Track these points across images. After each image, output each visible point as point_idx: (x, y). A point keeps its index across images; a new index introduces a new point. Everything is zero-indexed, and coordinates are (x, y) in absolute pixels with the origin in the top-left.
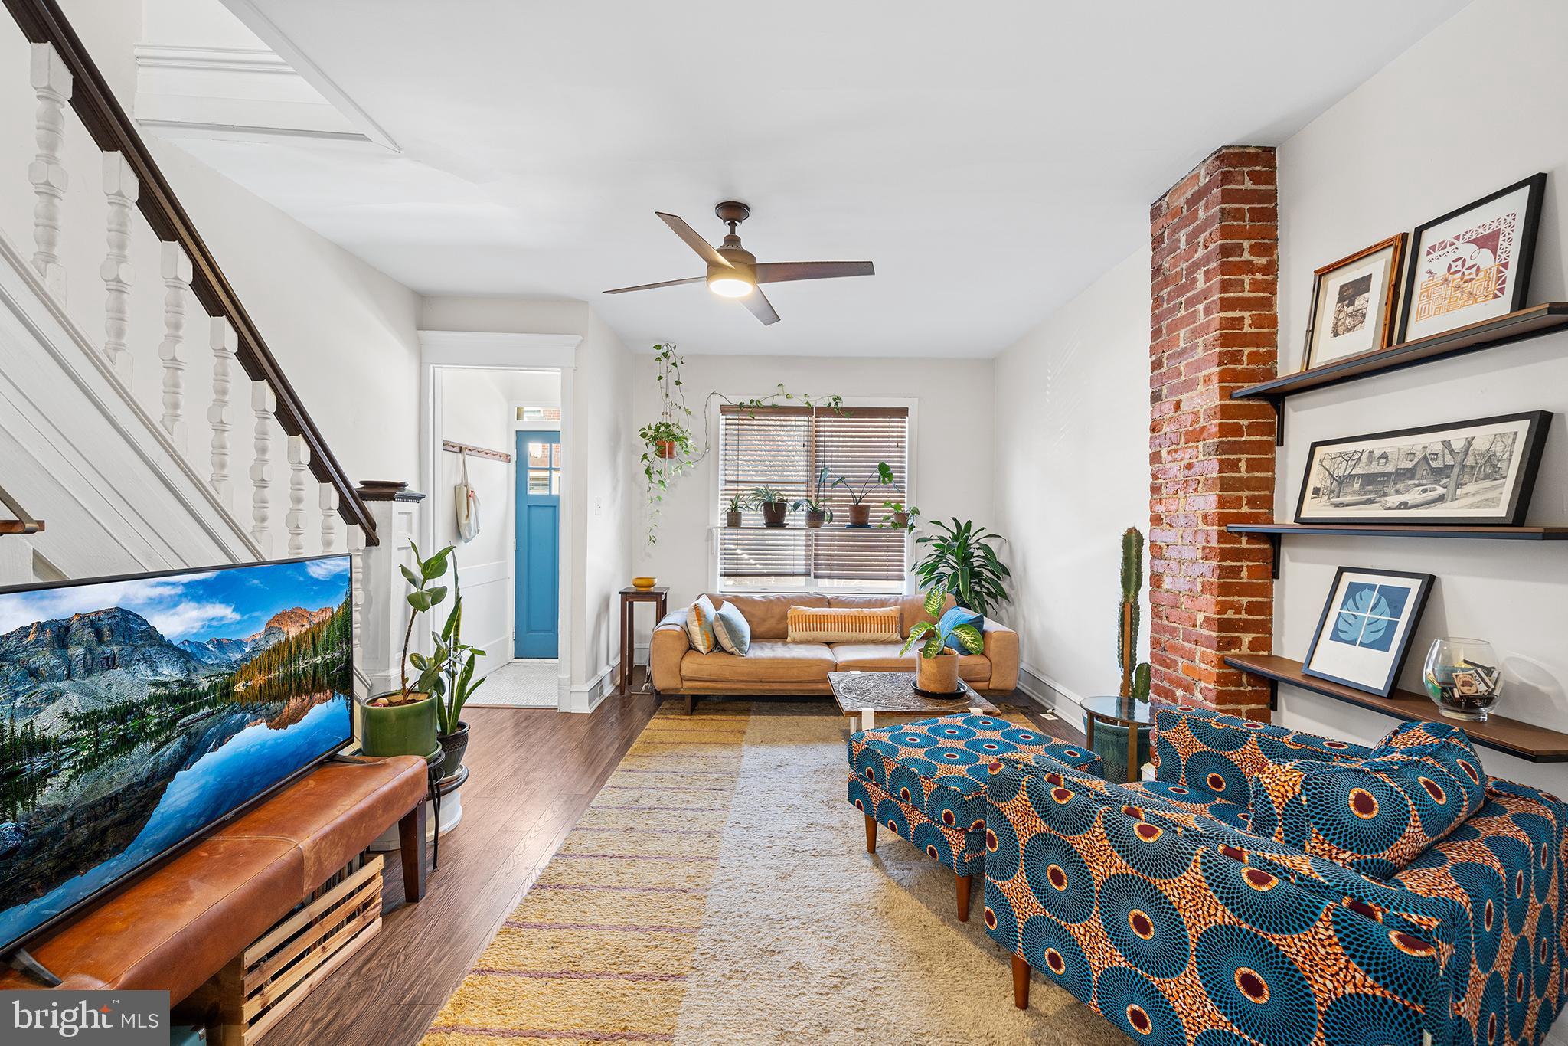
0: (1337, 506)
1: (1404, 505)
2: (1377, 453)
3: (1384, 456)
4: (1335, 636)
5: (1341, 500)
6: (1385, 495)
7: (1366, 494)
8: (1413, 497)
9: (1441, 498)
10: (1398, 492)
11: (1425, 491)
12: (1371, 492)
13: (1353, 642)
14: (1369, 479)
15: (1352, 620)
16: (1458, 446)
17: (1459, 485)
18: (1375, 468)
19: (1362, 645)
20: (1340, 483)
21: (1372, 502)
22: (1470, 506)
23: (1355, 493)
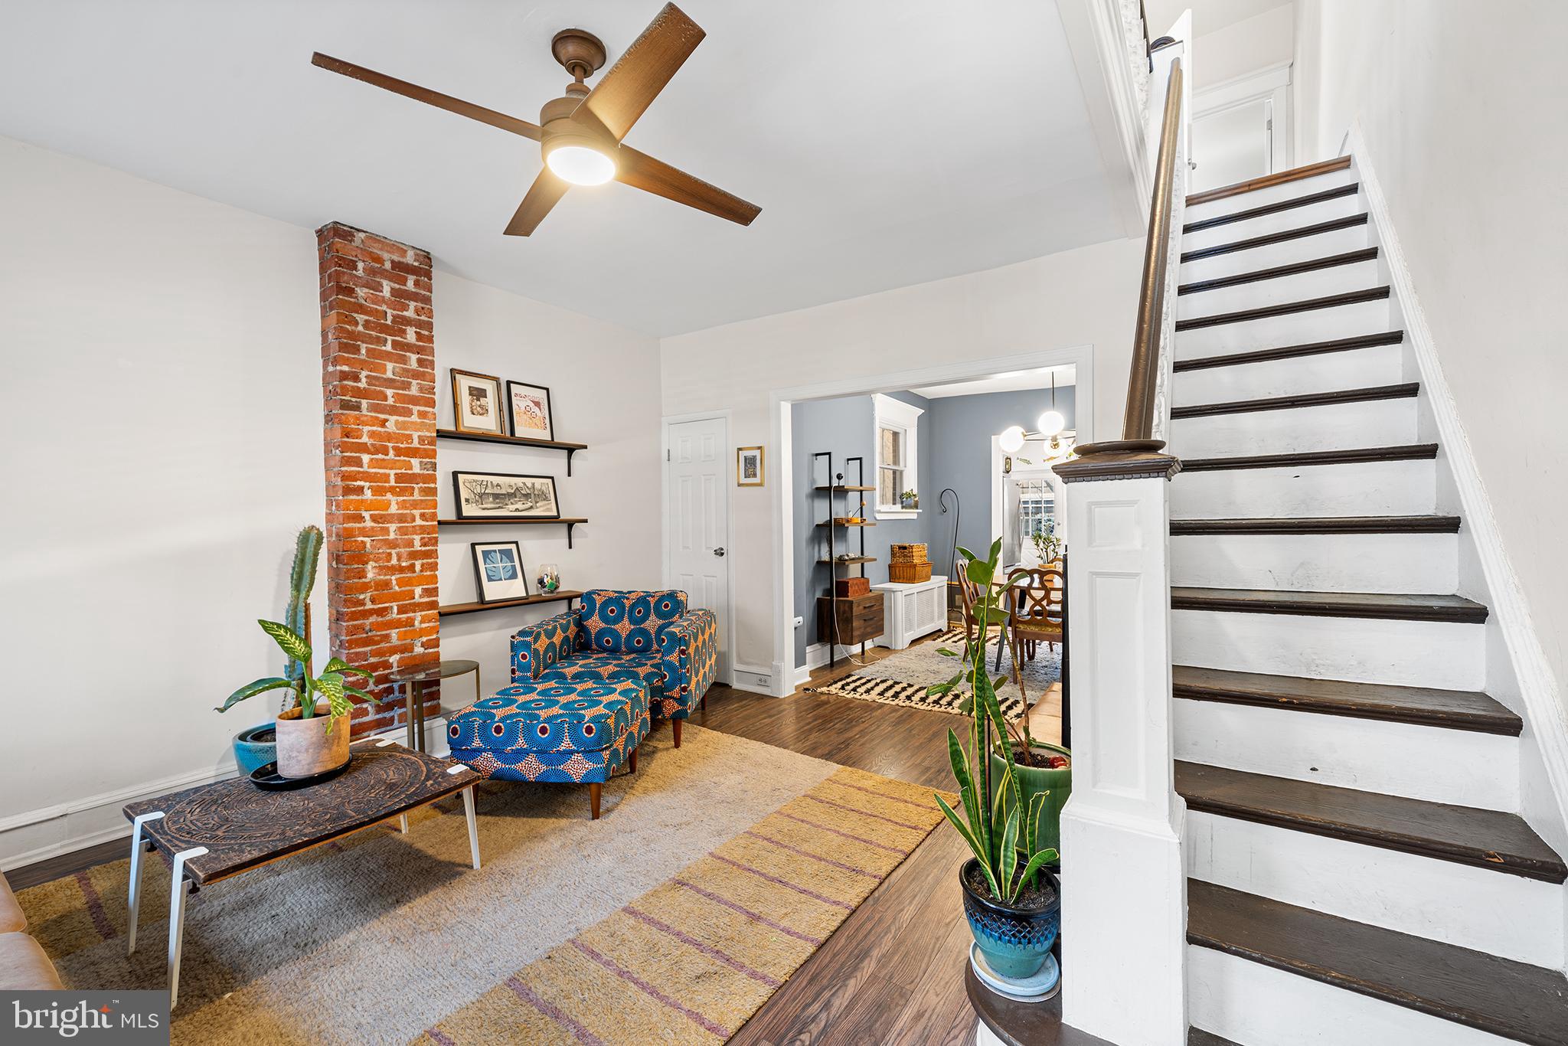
0: (484, 509)
1: (517, 510)
2: (495, 483)
3: (498, 485)
4: (490, 579)
5: (483, 506)
6: (507, 504)
7: (497, 503)
8: (519, 506)
9: (531, 507)
10: (512, 504)
11: (524, 504)
12: (499, 503)
13: (501, 579)
14: (496, 496)
15: (494, 569)
16: (530, 485)
17: (537, 502)
18: (497, 491)
19: (505, 579)
20: (481, 497)
21: (499, 508)
22: (543, 511)
23: (491, 503)
